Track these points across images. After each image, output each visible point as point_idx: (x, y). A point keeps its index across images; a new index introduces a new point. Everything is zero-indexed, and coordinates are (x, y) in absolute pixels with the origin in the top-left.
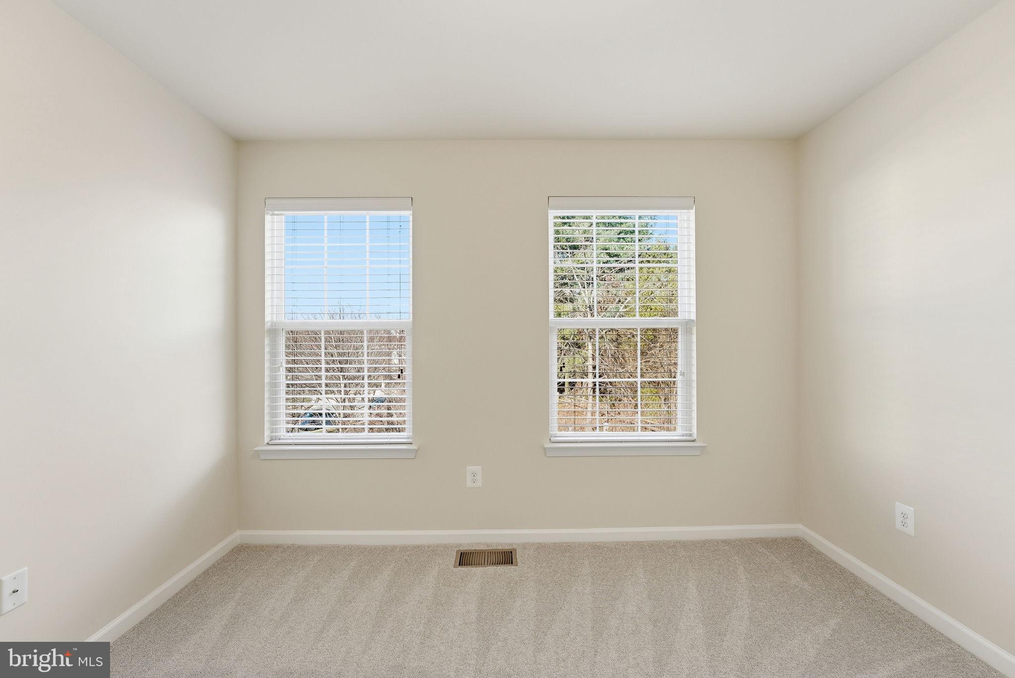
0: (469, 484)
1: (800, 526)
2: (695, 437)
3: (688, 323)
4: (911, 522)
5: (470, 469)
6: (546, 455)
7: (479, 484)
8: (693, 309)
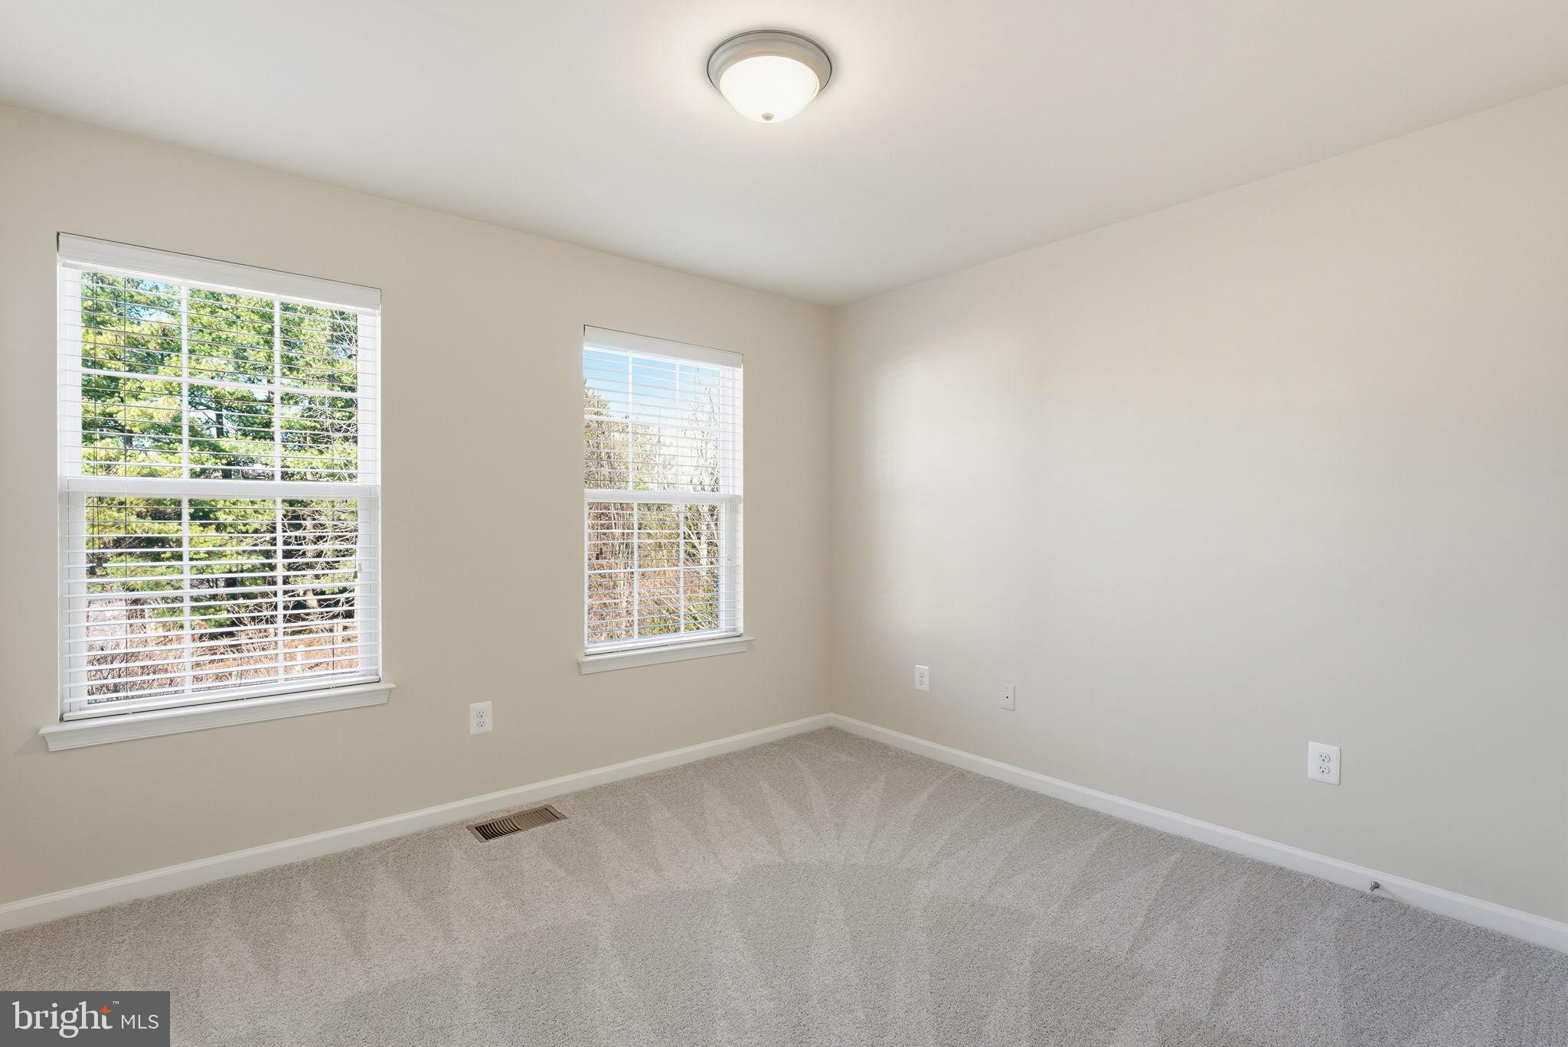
0: (474, 729)
1: (832, 715)
2: (741, 630)
3: (732, 501)
4: (926, 680)
5: (476, 707)
6: (580, 673)
7: (489, 726)
8: (740, 483)
